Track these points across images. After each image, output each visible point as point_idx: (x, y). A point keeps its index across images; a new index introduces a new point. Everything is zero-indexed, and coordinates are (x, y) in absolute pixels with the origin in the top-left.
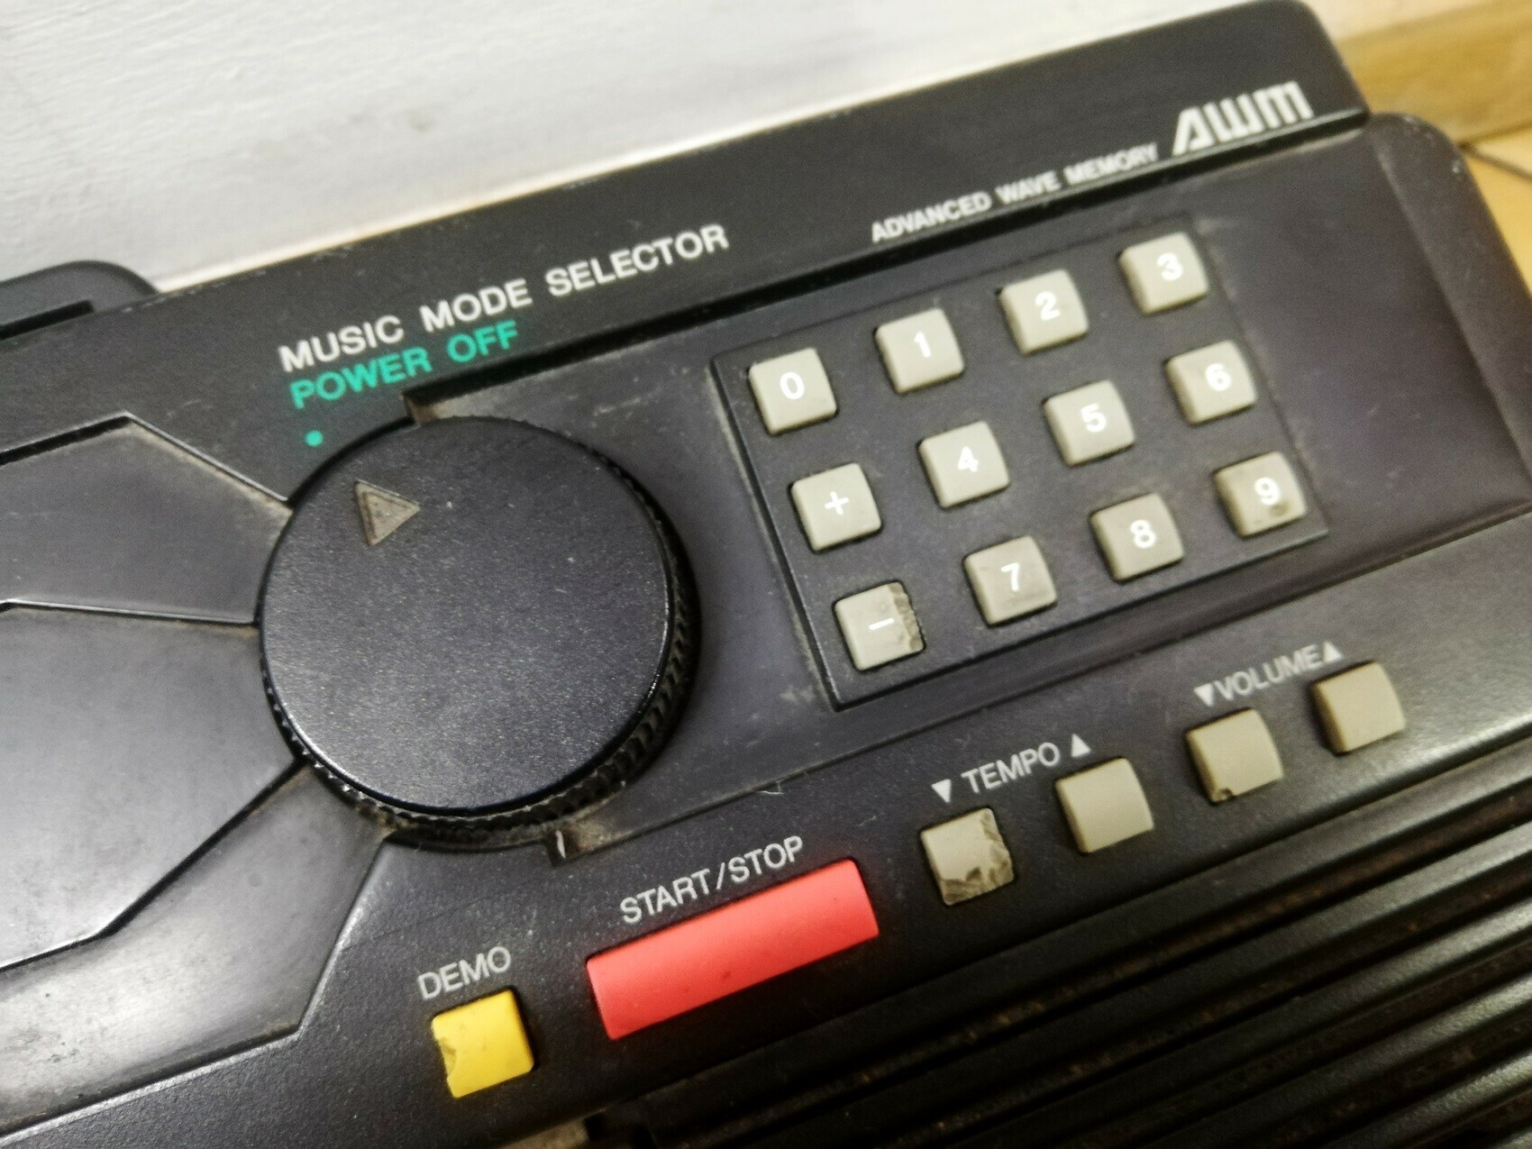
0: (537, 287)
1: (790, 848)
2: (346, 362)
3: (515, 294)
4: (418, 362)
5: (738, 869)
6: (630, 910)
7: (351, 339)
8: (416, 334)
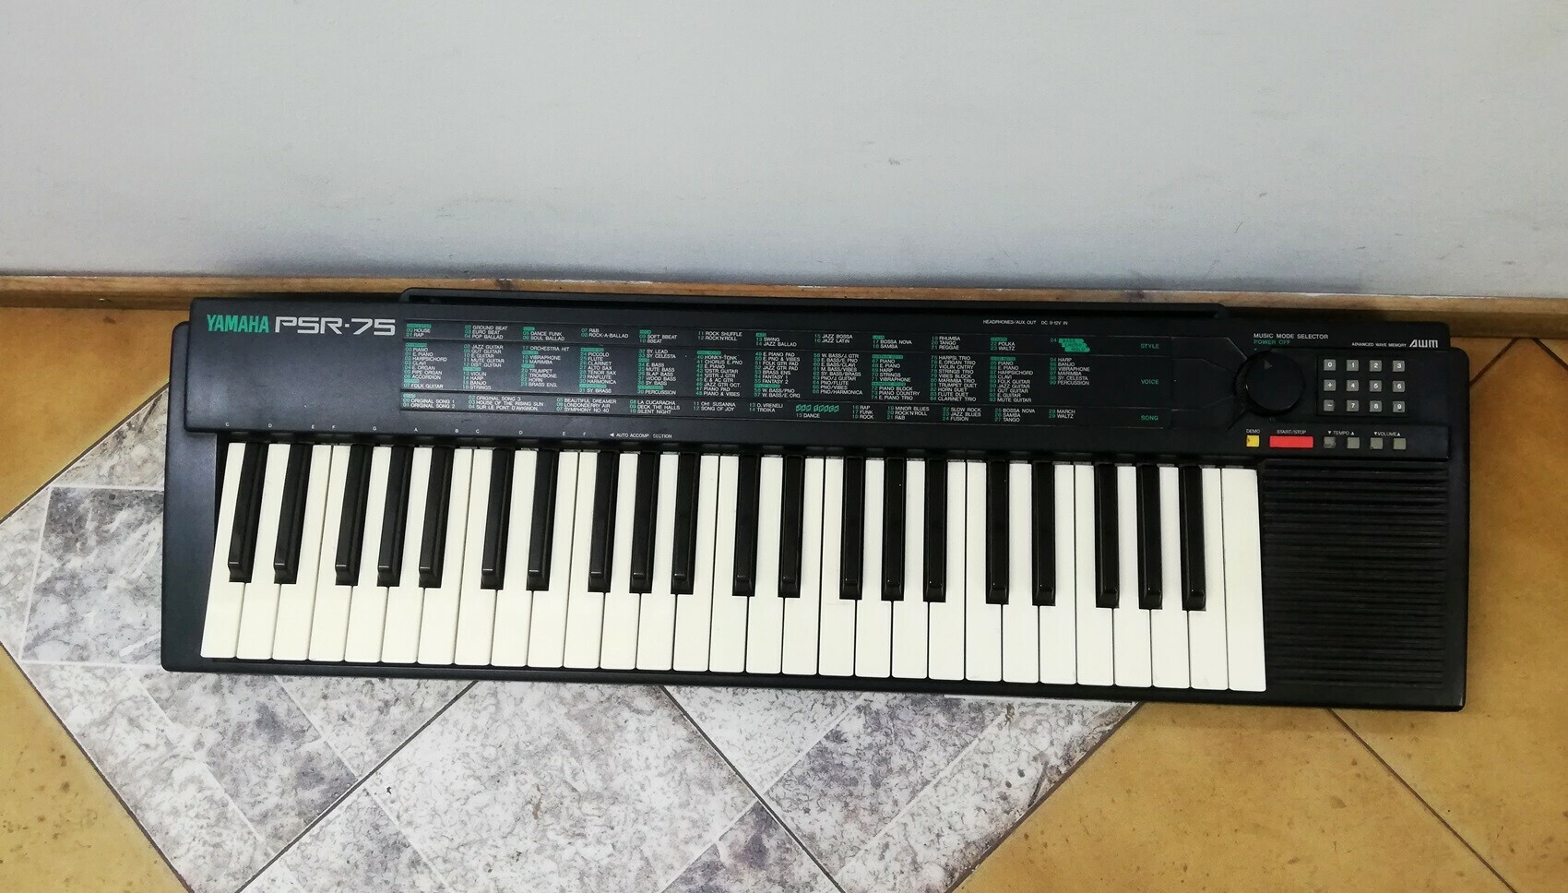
0: (1296, 336)
1: (1304, 432)
2: (1263, 339)
3: (1291, 336)
4: (1274, 342)
5: (1295, 432)
6: (1278, 432)
7: (1265, 336)
8: (1275, 338)
